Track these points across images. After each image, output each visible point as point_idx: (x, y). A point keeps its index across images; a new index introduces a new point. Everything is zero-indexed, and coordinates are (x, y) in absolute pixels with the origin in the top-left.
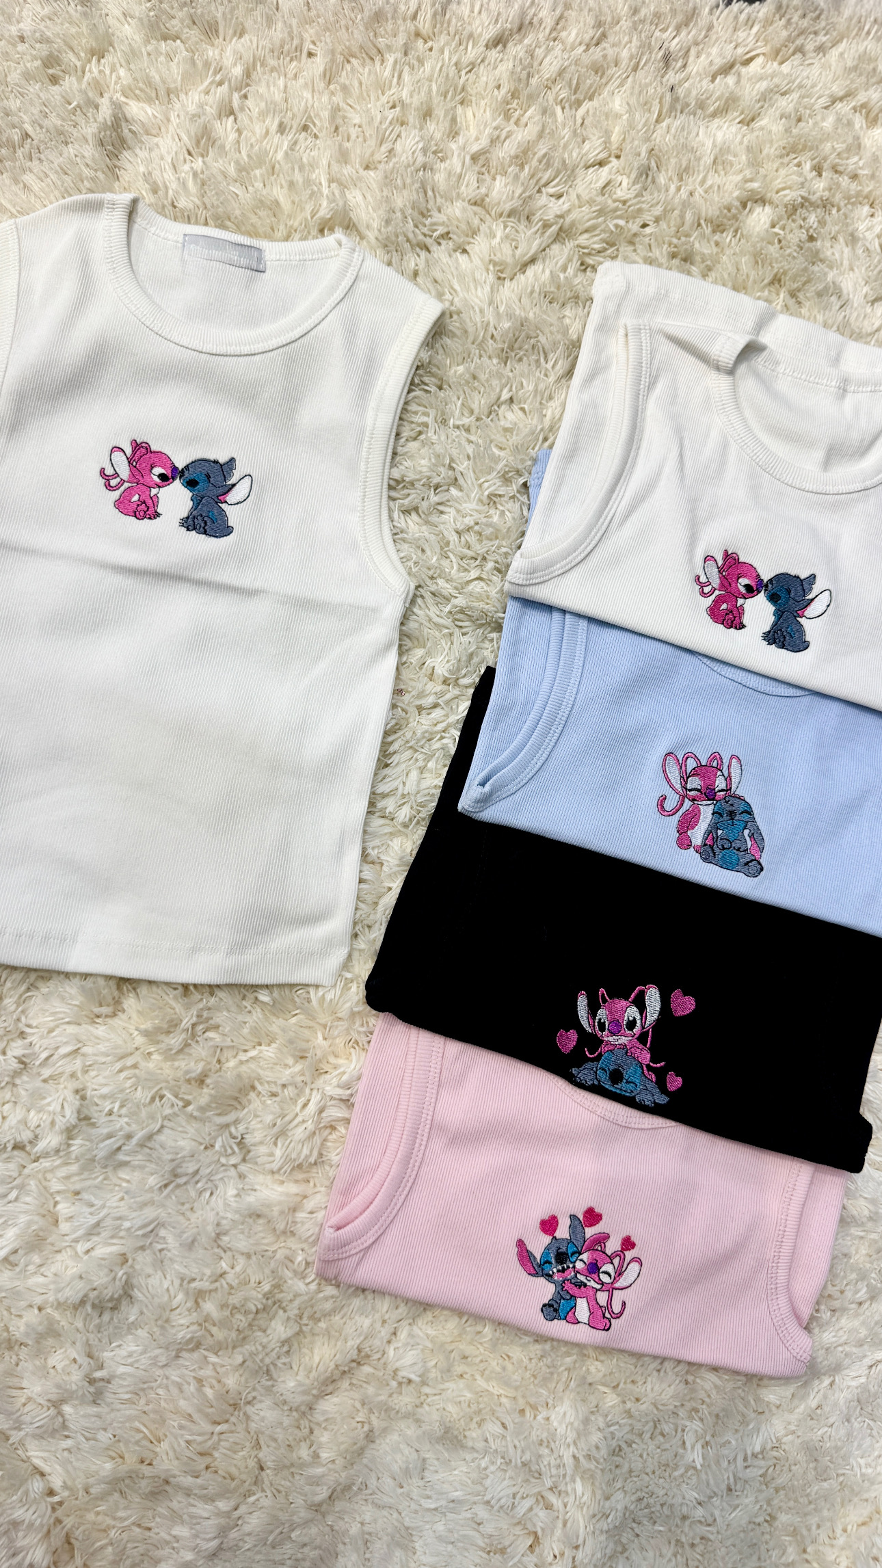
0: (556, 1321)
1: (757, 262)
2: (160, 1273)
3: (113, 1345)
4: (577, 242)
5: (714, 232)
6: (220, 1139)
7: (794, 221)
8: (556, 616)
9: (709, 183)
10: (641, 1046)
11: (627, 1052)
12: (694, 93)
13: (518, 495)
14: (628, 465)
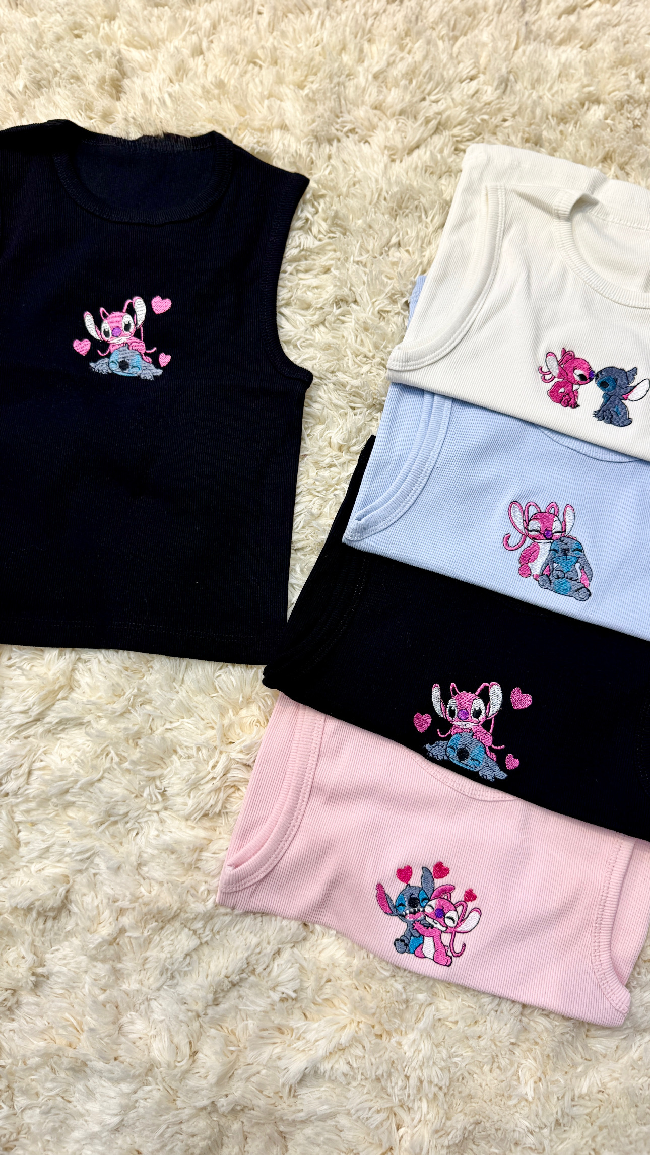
0: (406, 954)
1: (592, 145)
2: (92, 893)
3: (53, 948)
4: (451, 133)
5: (559, 124)
6: (148, 788)
7: (622, 115)
8: (427, 397)
9: (555, 89)
10: (485, 731)
11: (472, 735)
12: (544, 27)
13: (402, 311)
14: (486, 286)
